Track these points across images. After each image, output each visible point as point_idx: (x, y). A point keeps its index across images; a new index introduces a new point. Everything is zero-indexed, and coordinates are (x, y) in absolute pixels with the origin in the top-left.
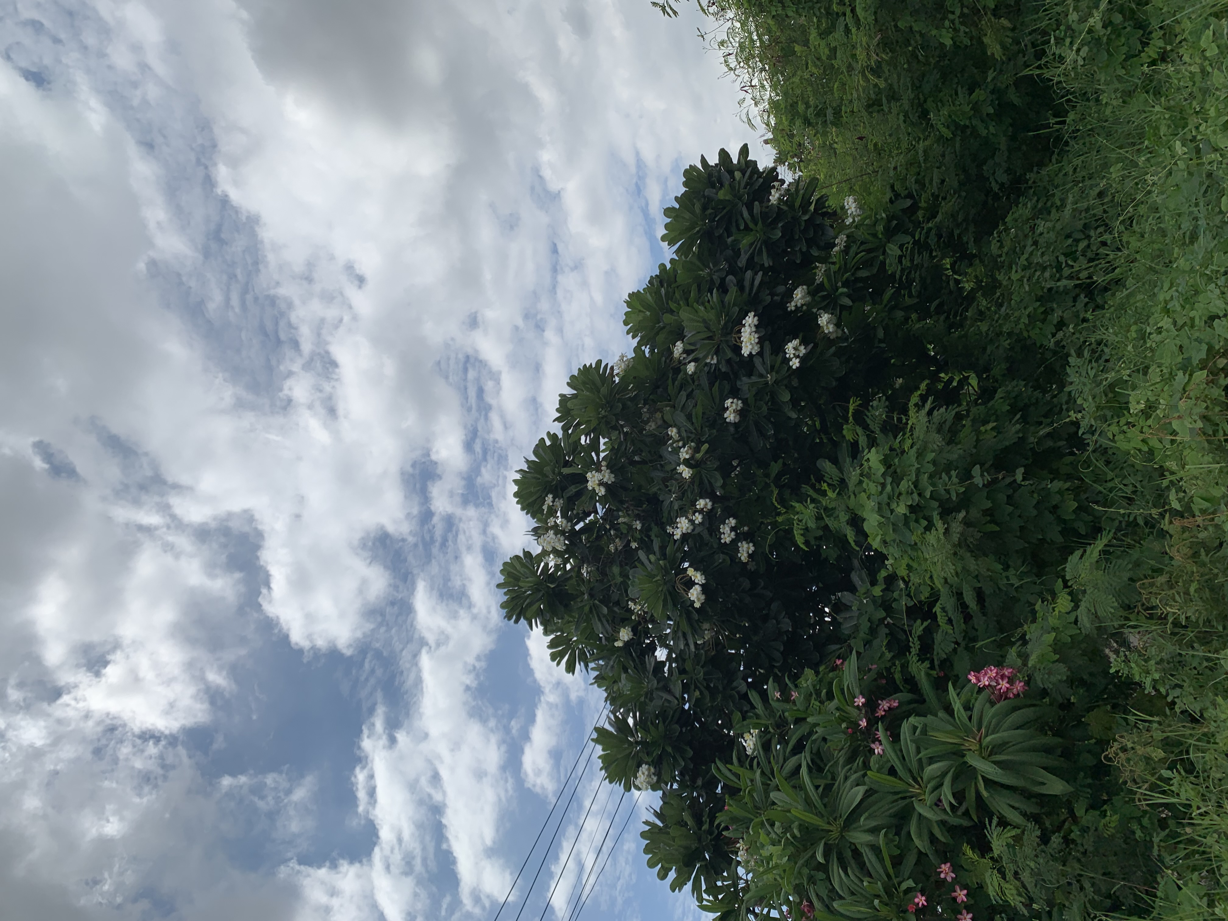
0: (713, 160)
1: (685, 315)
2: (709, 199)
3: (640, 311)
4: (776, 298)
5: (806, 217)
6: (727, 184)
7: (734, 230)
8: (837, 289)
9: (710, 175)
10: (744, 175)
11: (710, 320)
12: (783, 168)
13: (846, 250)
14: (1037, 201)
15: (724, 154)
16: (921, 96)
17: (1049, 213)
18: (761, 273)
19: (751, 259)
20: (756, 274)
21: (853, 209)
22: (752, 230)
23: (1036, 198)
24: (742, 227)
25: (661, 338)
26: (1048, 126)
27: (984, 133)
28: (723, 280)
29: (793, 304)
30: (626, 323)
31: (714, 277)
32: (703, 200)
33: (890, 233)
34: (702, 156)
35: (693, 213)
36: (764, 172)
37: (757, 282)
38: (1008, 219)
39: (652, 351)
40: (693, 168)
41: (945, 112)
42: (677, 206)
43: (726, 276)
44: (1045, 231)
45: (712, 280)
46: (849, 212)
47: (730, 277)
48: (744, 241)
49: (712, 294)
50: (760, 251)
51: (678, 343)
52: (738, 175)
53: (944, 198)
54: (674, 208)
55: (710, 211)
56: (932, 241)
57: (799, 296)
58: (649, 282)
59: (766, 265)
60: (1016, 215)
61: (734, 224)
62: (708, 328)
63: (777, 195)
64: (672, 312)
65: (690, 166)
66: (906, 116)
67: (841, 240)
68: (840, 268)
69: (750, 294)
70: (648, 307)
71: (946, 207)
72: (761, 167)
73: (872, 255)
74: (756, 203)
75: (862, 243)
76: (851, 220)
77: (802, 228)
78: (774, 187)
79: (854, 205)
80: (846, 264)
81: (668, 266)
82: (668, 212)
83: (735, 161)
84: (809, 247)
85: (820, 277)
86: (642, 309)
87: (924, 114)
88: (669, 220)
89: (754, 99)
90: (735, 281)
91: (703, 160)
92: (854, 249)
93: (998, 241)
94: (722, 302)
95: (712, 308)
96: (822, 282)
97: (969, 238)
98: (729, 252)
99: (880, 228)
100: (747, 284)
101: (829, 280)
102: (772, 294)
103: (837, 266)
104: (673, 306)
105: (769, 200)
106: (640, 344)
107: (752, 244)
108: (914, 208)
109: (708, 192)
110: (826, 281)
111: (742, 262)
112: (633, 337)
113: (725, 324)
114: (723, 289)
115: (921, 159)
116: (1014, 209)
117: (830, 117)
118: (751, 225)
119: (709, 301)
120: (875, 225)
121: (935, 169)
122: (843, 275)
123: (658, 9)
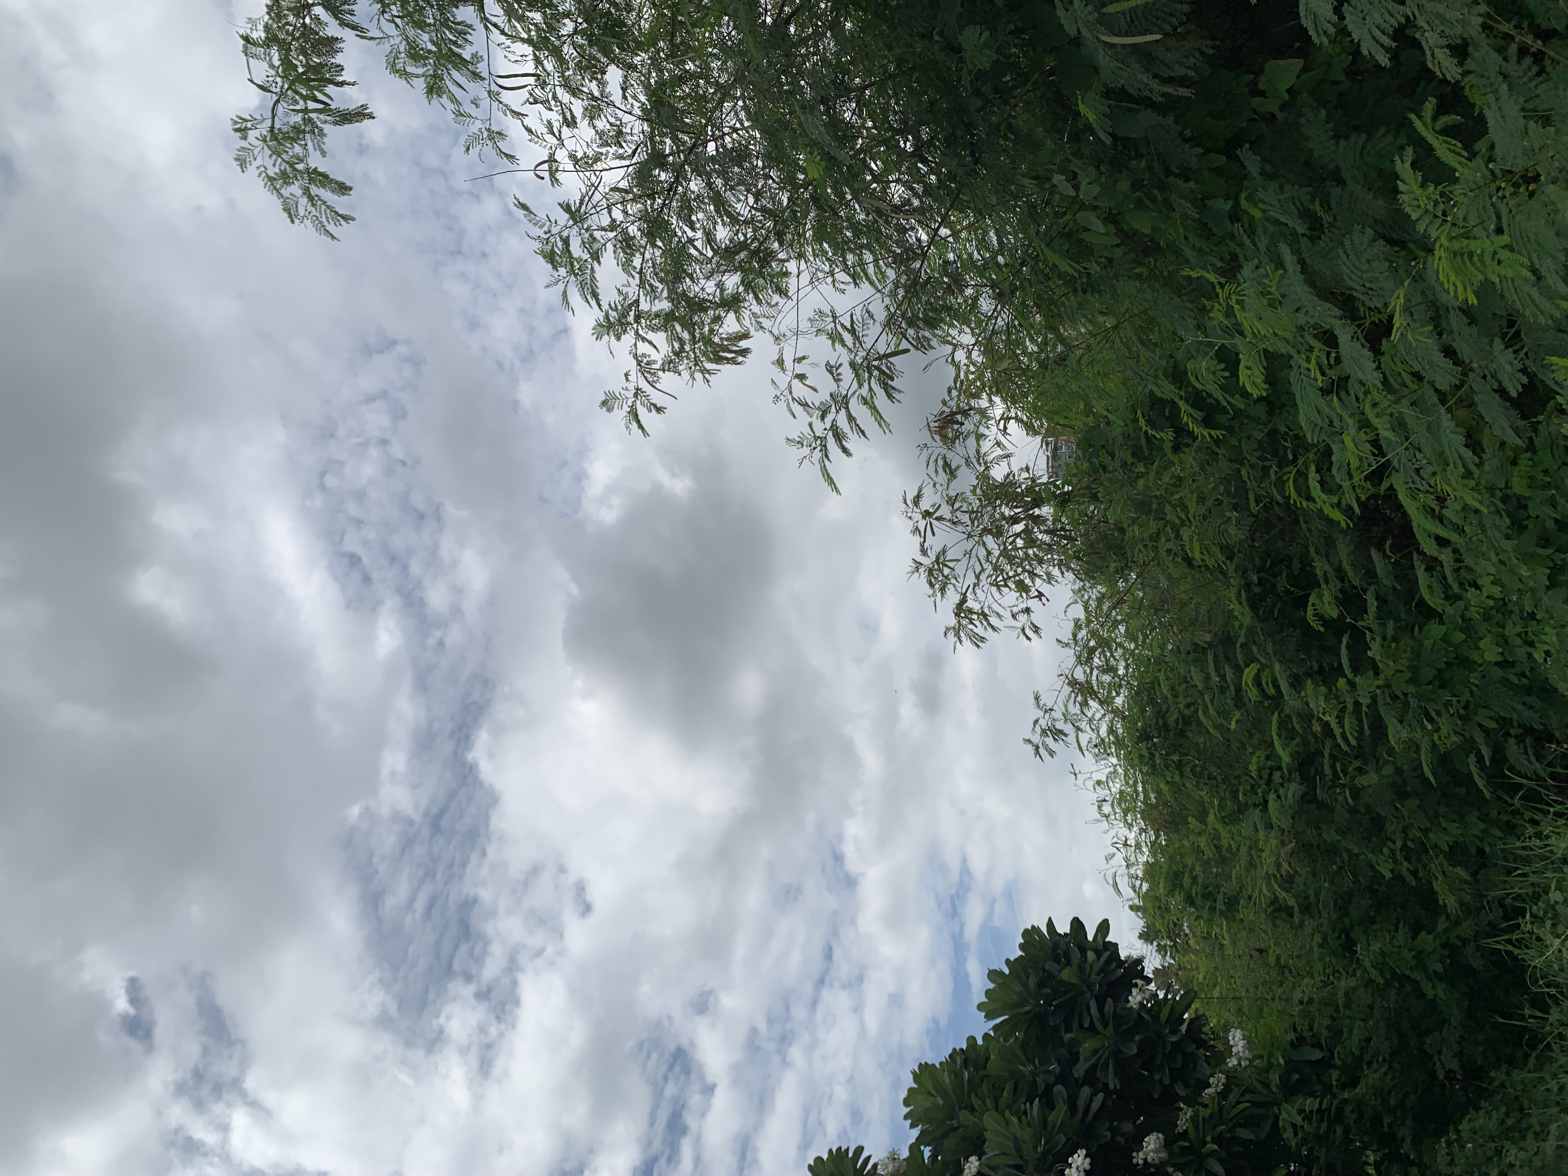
0: (1063, 927)
1: (990, 1121)
2: (1050, 976)
3: (929, 1093)
4: (1118, 1138)
5: (1174, 1039)
6: (1075, 961)
7: (1075, 1025)
8: (1205, 1143)
9: (1055, 946)
10: (1099, 957)
11: (1025, 1142)
12: (1150, 947)
13: (1223, 1094)
14: (1507, 1114)
15: (1077, 924)
16: (1346, 920)
17: (1523, 1138)
18: (1101, 1095)
19: (1093, 1069)
20: (1094, 1094)
21: (1240, 1049)
22: (1098, 1033)
23: (1503, 1109)
24: (1086, 1025)
25: (950, 1142)
26: (1522, 1018)
27: (1430, 994)
28: (1049, 1088)
29: (1141, 1155)
30: (906, 1103)
31: (1038, 1079)
32: (1041, 973)
33: (1290, 1090)
34: (1050, 919)
35: (1025, 986)
36: (1126, 961)
37: (1096, 1105)
38: (1464, 1126)
39: (933, 1157)
40: (1035, 930)
41: (1376, 947)
42: (1007, 971)
43: (1055, 1084)
44: (1518, 1163)
45: (1035, 1081)
46: (1234, 1050)
47: (1059, 1088)
48: (1087, 1045)
49: (1031, 1104)
50: (1106, 1065)
51: (973, 1158)
52: (1091, 955)
53: (1370, 1063)
54: (1002, 973)
55: (1047, 991)
56: (1350, 1116)
57: (1152, 1147)
58: (950, 1056)
59: (1111, 1086)
60: (1477, 1124)
61: (1077, 1018)
62: (1018, 1149)
63: (1139, 998)
64: (973, 1110)
65: (1033, 927)
66: (1325, 938)
67: (1218, 1081)
68: (1211, 1115)
69: (1083, 1120)
70: (941, 1091)
71: (1372, 1077)
72: (1123, 954)
73: (1261, 1111)
74: (1110, 1000)
75: (1248, 1091)
76: (1235, 1062)
77: (1167, 1052)
78: (1136, 985)
79: (1242, 1043)
80: (1220, 1112)
81: (980, 1042)
82: (993, 975)
83: (1090, 938)
84: (1173, 1080)
85: (1182, 1124)
86: (934, 1093)
87: (1349, 946)
88: (991, 986)
89: (1126, 859)
90: (1065, 1095)
91: (1050, 924)
92: (1233, 1097)
93: (1448, 1154)
94: (1045, 1120)
95: (1029, 1125)
96: (1186, 1131)
97: (1405, 1132)
98: (1064, 1052)
99: (1275, 1078)
100: (1081, 1102)
101: (1196, 1128)
102: (1114, 1131)
103: (1208, 1111)
104: (976, 1102)
105: (1128, 1001)
106: (920, 1141)
107: (1095, 1052)
108: (1325, 1064)
109: (1050, 966)
110: (1191, 1131)
111: (1080, 1070)
112: (912, 1126)
113: (1044, 1154)
114: (1049, 1104)
115: (1341, 1002)
116: (1472, 1113)
117: (1220, 905)
118: (1098, 1026)
119: (1025, 1112)
120: (1268, 1072)
121: (1358, 1022)
122: (1215, 1127)
123: (1030, 749)
